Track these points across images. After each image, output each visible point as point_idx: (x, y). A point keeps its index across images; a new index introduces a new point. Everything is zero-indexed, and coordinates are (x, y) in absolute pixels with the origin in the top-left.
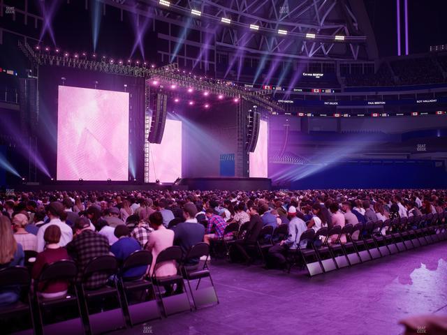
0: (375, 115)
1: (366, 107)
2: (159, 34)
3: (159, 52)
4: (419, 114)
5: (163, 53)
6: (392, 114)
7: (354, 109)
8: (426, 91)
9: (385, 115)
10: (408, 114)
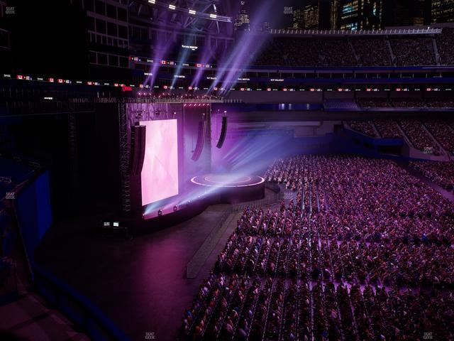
0: (242, 89)
1: (236, 82)
2: (88, 12)
3: (89, 31)
4: (272, 90)
5: (91, 32)
6: (254, 89)
8: (275, 71)
9: (249, 89)
10: (265, 89)
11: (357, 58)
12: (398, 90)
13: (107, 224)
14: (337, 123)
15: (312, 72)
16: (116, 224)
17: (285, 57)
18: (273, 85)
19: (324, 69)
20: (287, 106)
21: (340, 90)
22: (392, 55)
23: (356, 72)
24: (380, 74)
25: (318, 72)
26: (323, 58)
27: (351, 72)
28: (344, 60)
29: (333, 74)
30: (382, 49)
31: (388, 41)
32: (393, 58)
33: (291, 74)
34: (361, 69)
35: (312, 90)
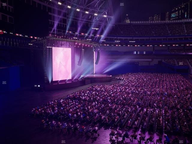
0: (117, 45)
1: (114, 42)
2: (49, 13)
3: (49, 20)
4: (130, 46)
5: (50, 20)
6: (122, 45)
7: (110, 43)
8: (132, 38)
9: (120, 46)
10: (127, 45)
11: (169, 32)
12: (188, 45)
13: (36, 86)
14: (160, 60)
15: (148, 38)
16: (39, 86)
17: (137, 33)
18: (131, 44)
19: (154, 37)
20: (137, 52)
21: (161, 46)
22: (185, 30)
23: (168, 38)
24: (179, 38)
25: (151, 38)
26: (153, 32)
27: (166, 38)
28: (163, 33)
29: (158, 39)
30: (181, 28)
31: (184, 25)
32: (186, 31)
33: (139, 39)
34: (171, 36)
35: (148, 46)
